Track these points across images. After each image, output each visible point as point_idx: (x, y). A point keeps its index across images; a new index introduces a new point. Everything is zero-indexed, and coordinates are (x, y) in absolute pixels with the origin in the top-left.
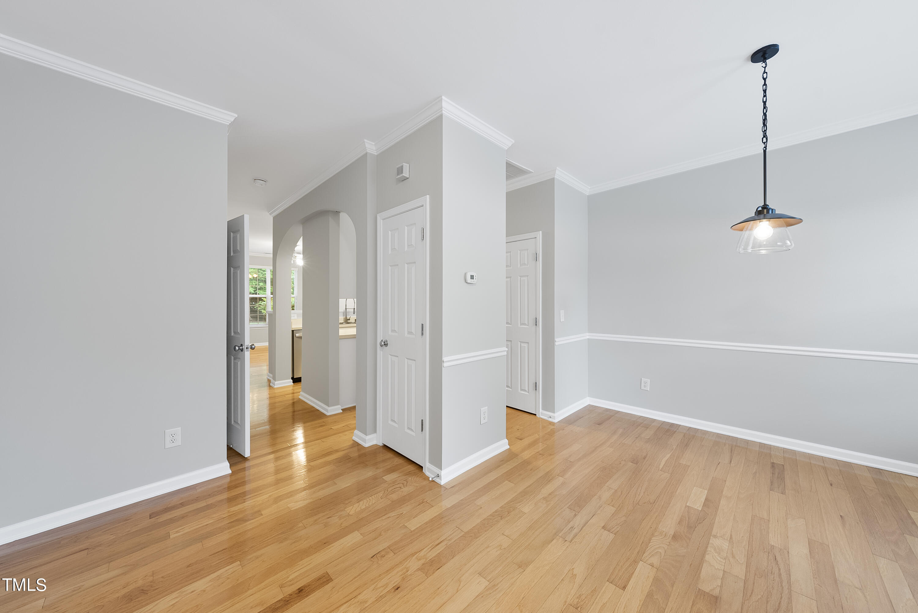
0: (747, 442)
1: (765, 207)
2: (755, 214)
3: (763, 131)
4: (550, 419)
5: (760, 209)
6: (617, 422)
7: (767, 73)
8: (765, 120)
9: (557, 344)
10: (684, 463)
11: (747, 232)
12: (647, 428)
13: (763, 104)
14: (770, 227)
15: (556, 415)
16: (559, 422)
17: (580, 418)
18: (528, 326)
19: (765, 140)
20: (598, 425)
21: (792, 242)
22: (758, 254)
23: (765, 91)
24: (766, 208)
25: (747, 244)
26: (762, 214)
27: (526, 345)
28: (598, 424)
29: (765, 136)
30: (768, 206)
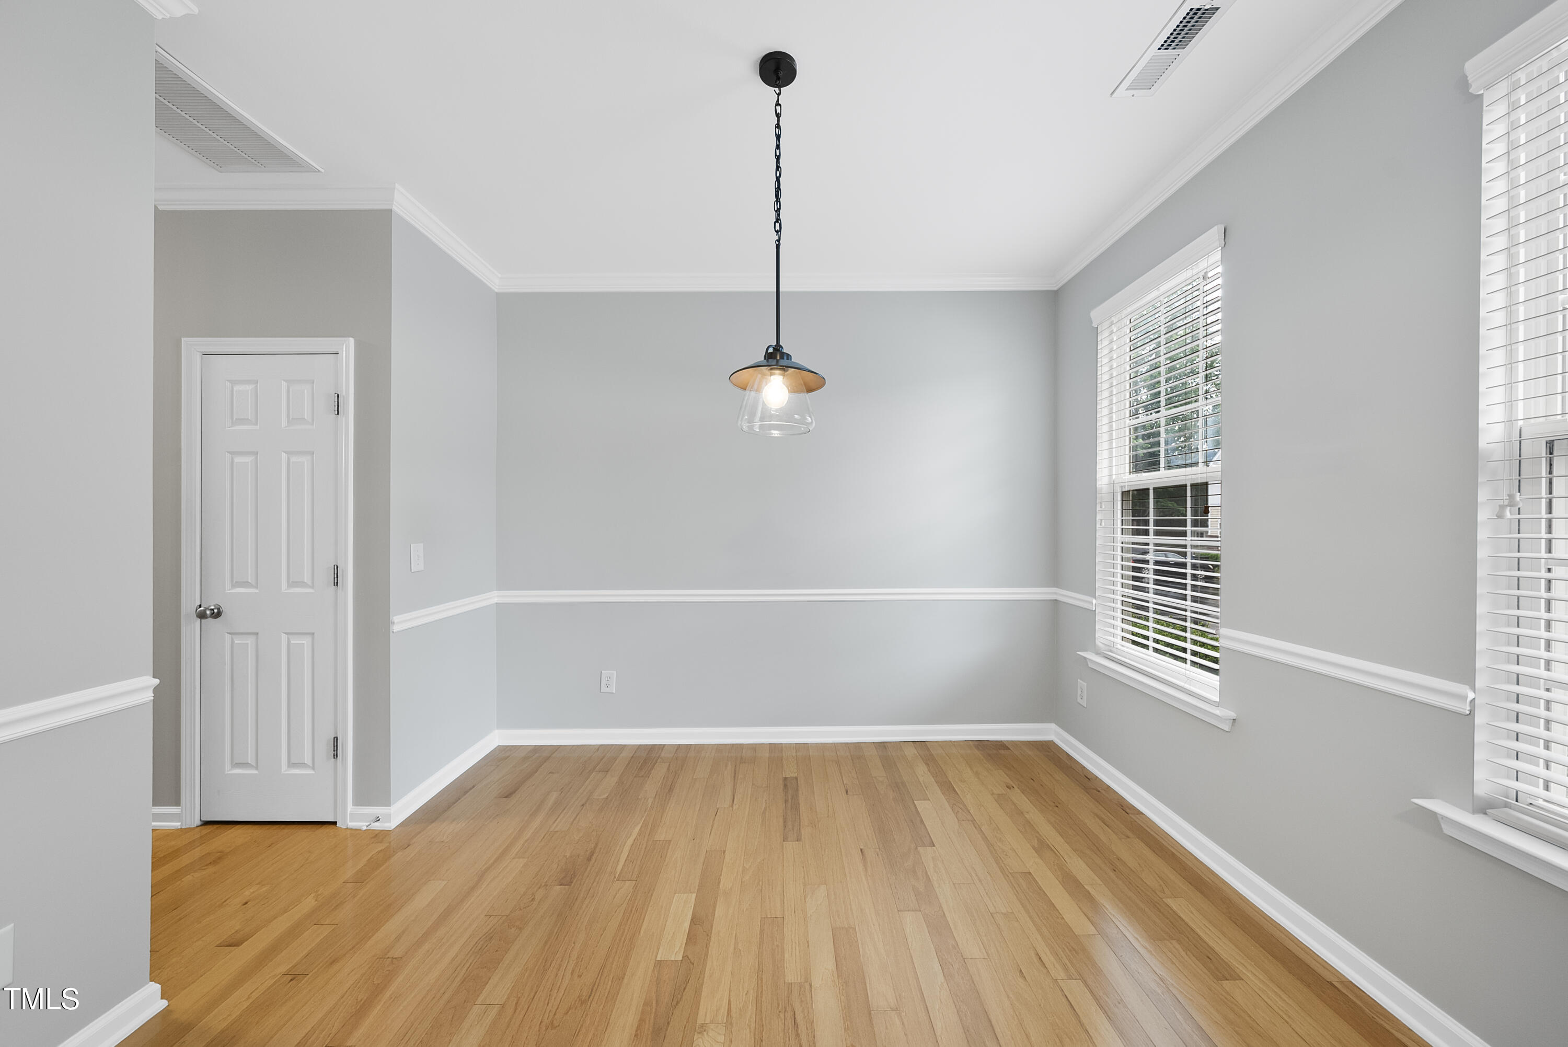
0: (754, 747)
1: (778, 348)
2: (765, 358)
3: (776, 209)
4: (377, 824)
5: (771, 350)
6: (551, 774)
7: (780, 105)
8: (778, 190)
9: (396, 628)
10: (662, 838)
11: (753, 393)
12: (607, 771)
13: (776, 160)
14: (785, 386)
15: (393, 809)
16: (403, 824)
17: (466, 792)
18: (312, 587)
19: (778, 228)
20: (506, 799)
21: (813, 417)
22: (768, 435)
23: (778, 137)
24: (778, 350)
25: (753, 415)
26: (774, 359)
27: (306, 641)
28: (506, 797)
29: (778, 220)
30: (782, 348)
